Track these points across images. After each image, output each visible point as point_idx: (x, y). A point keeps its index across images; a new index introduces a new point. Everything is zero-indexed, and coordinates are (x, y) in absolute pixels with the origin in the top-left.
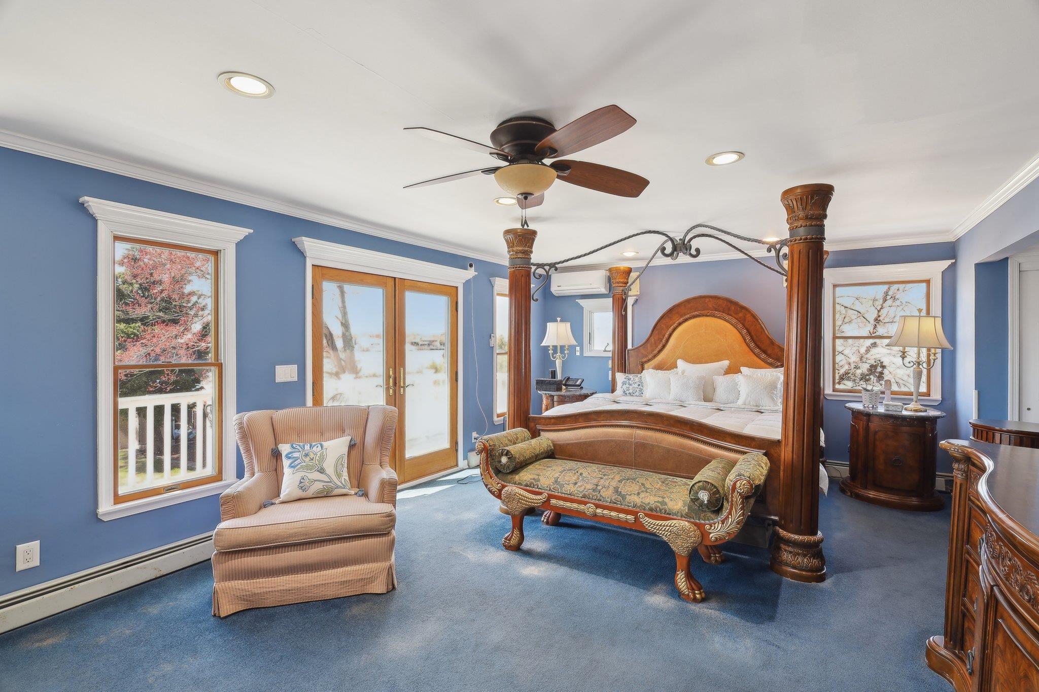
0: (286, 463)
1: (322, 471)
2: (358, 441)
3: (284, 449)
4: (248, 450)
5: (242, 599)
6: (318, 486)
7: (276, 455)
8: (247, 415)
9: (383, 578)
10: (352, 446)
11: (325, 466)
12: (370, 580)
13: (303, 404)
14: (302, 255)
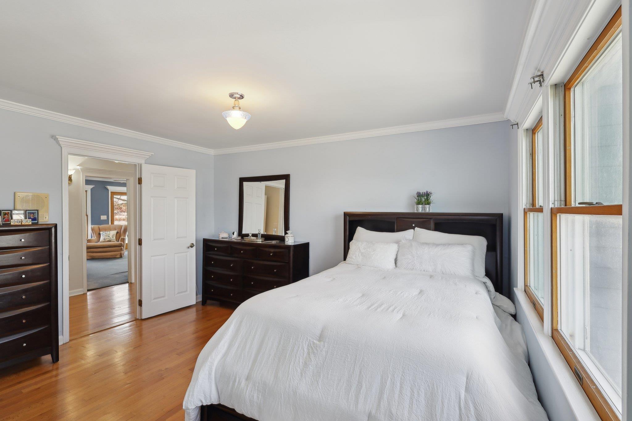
0: (101, 235)
1: (109, 237)
2: (119, 232)
3: (101, 233)
4: (93, 233)
5: (91, 257)
6: (108, 239)
7: (100, 234)
8: (93, 226)
9: (119, 255)
10: (117, 233)
11: (110, 236)
12: (117, 255)
13: (109, 224)
14: (108, 190)
